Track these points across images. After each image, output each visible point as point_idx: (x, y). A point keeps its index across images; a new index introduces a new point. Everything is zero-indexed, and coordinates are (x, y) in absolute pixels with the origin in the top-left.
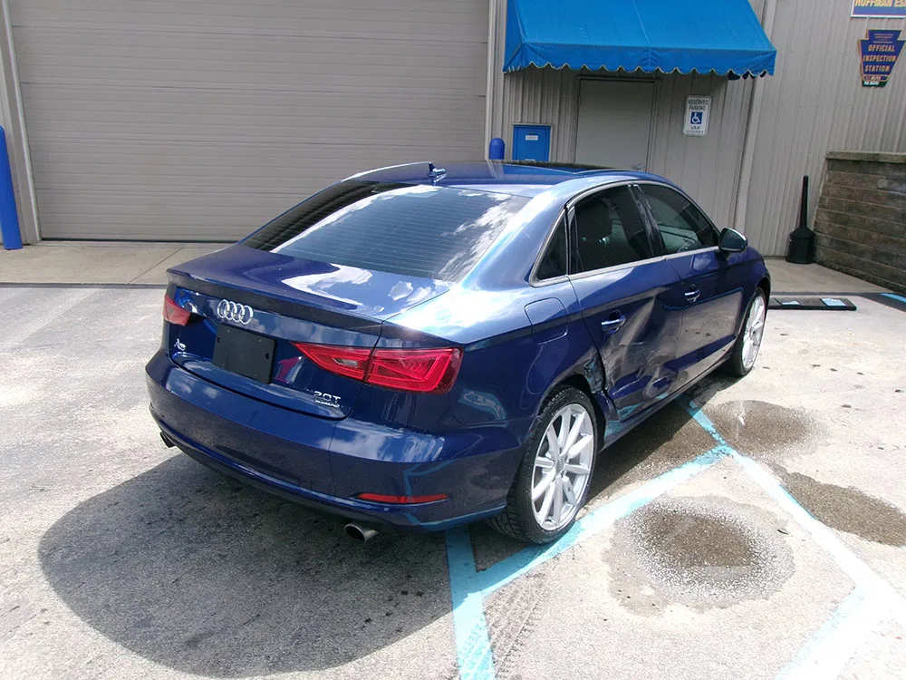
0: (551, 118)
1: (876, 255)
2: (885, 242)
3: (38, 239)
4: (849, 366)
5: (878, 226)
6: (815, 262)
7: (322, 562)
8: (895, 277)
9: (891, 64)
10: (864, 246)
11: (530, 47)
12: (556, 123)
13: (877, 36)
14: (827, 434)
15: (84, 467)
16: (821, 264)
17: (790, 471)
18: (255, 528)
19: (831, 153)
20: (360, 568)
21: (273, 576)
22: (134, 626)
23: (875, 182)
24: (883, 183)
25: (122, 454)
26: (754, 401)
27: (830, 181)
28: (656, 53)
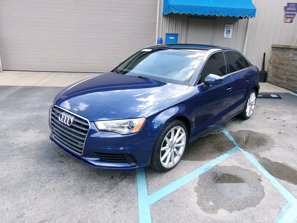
0: (179, 32)
1: (288, 80)
2: (291, 75)
3: (2, 70)
4: (280, 118)
5: (288, 70)
6: (267, 82)
7: (91, 191)
8: (294, 87)
9: (295, 15)
10: (284, 77)
11: (172, 6)
12: (180, 33)
13: (290, 5)
14: (274, 143)
15: (7, 153)
16: (269, 82)
17: (262, 156)
18: (67, 177)
19: (273, 45)
20: (105, 194)
21: (72, 197)
22: (17, 217)
23: (288, 55)
24: (291, 55)
25: (21, 148)
26: (248, 131)
27: (273, 54)
28: (215, 8)
